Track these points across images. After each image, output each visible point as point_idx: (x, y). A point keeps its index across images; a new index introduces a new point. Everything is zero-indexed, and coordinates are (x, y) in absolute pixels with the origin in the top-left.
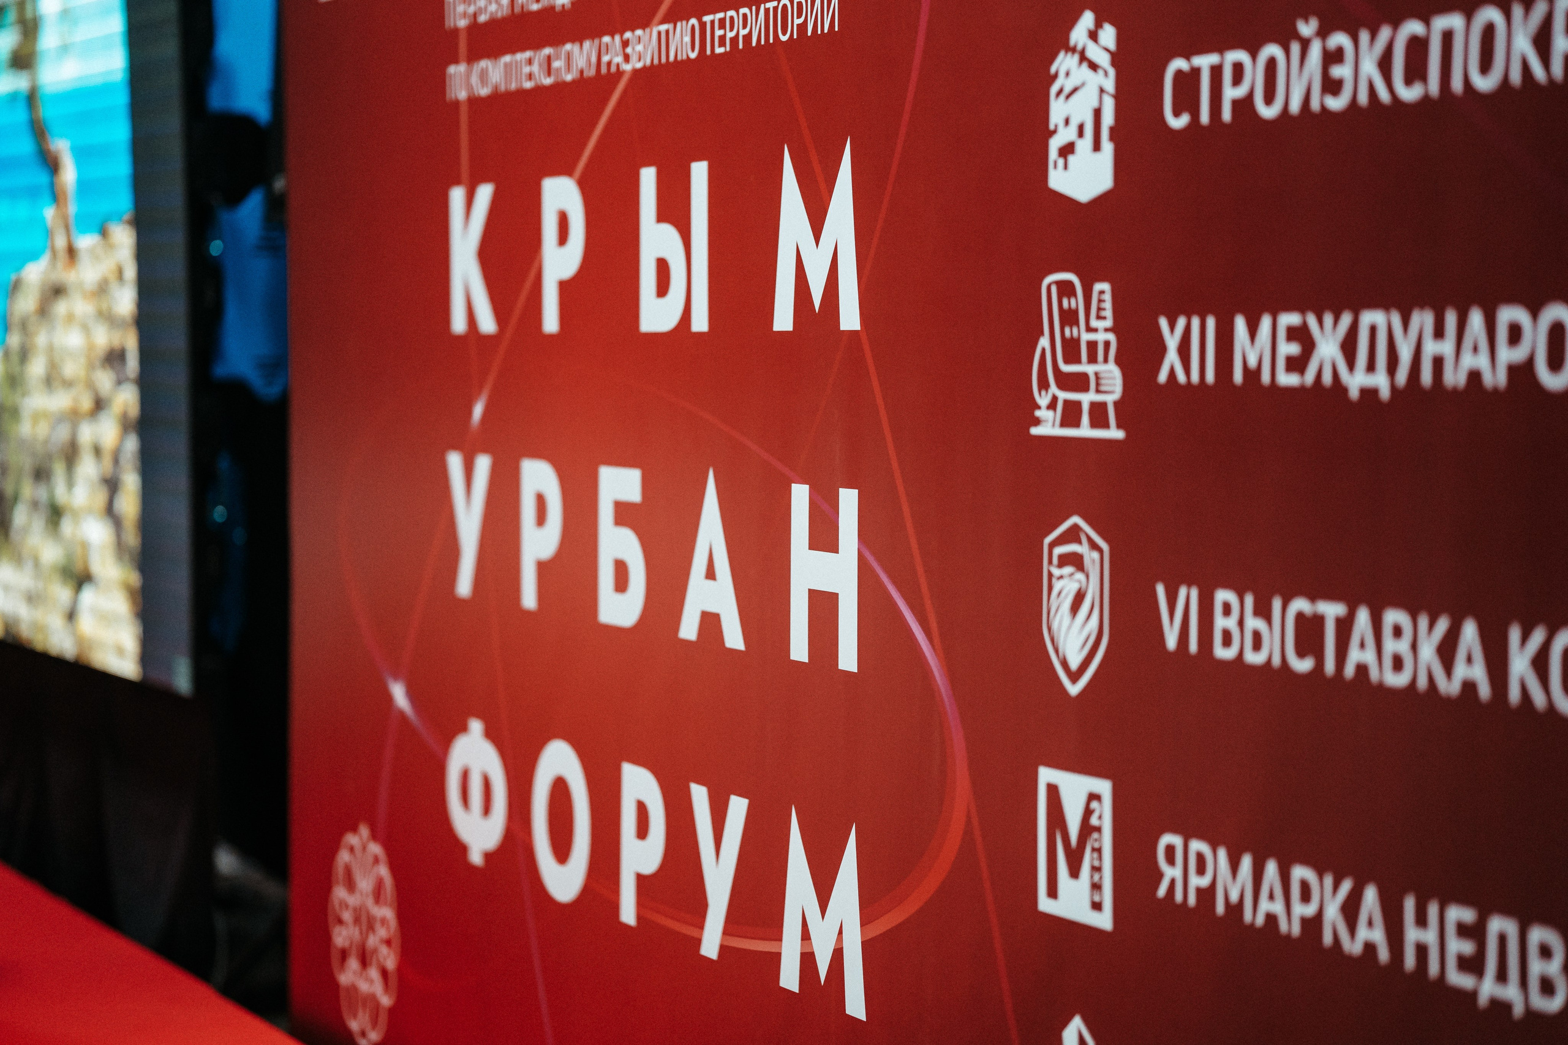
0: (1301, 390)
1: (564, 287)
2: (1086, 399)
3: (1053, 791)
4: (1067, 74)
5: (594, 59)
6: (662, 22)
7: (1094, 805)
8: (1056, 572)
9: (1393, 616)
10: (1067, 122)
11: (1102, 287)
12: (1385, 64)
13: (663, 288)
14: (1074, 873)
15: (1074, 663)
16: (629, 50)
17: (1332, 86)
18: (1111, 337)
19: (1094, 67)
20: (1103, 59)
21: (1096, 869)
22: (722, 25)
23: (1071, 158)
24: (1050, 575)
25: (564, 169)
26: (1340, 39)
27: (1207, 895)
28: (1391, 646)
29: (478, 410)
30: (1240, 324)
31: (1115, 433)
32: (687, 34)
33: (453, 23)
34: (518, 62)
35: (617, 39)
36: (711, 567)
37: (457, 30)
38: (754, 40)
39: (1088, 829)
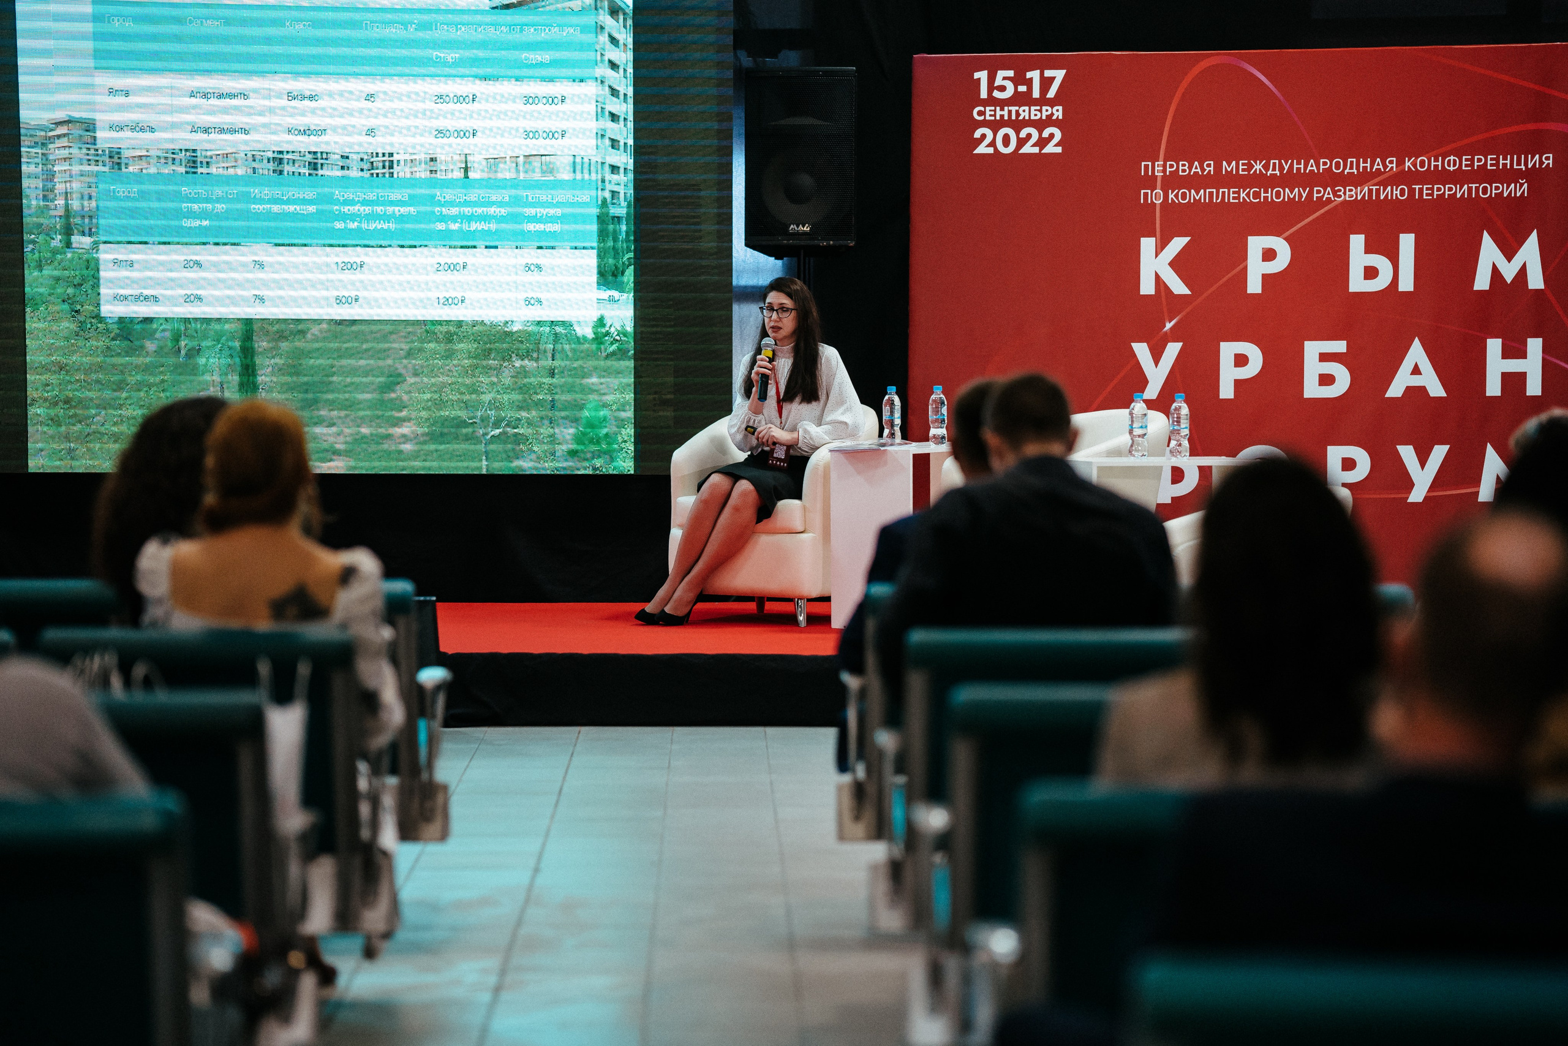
1: (1268, 276)
5: (1304, 196)
6: (1373, 185)
13: (1369, 277)
16: (1340, 193)
22: (1430, 189)
25: (1272, 234)
29: (1169, 326)
32: (1396, 190)
33: (1150, 174)
34: (1224, 193)
35: (1329, 189)
36: (1416, 371)
37: (1154, 176)
38: (1459, 196)
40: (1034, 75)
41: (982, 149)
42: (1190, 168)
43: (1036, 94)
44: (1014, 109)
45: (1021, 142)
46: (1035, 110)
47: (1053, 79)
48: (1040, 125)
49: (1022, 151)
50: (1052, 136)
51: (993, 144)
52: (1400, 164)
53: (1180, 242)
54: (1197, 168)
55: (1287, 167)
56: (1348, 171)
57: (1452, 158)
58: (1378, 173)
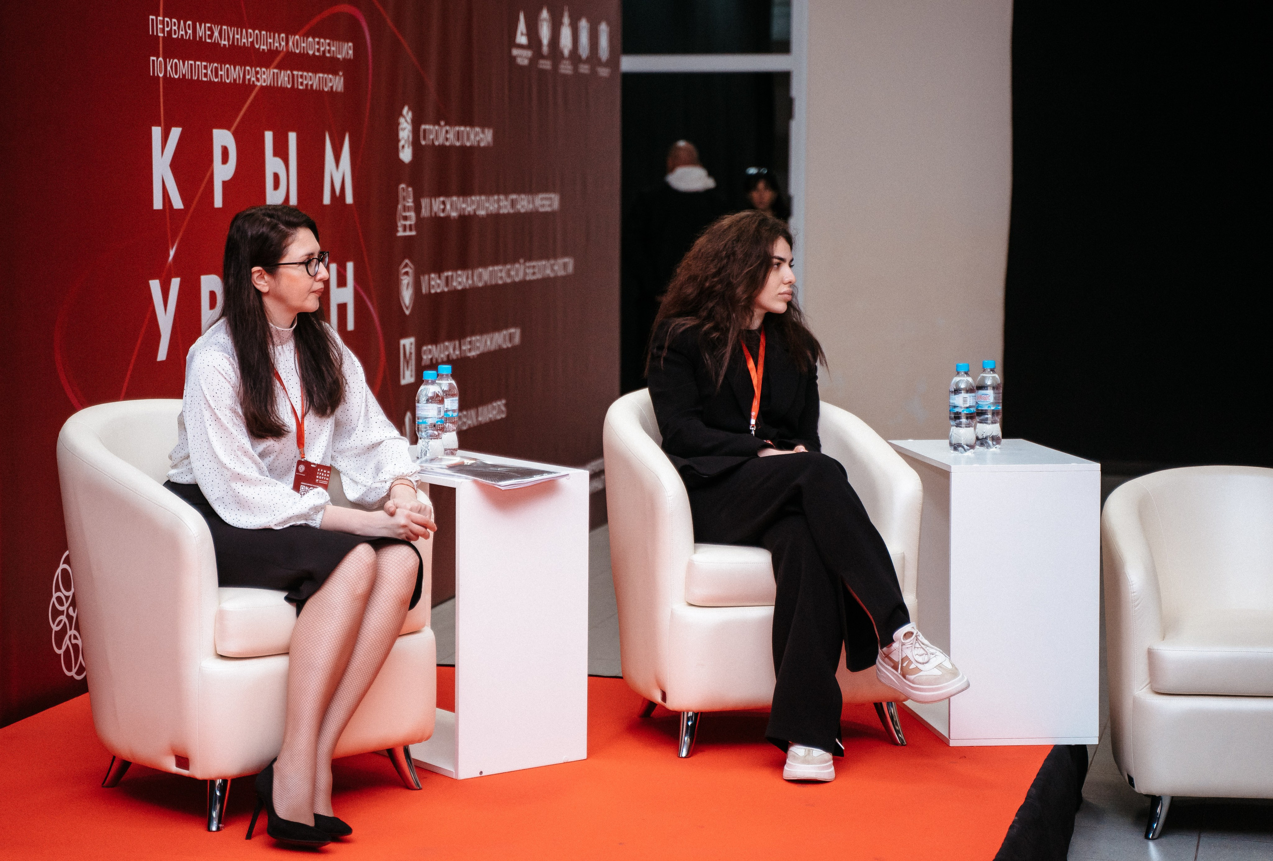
0: (444, 217)
1: (225, 184)
2: (408, 223)
3: (404, 346)
4: (403, 124)
6: (276, 68)
7: (411, 346)
8: (403, 278)
9: (459, 272)
10: (403, 138)
11: (410, 189)
12: (454, 135)
13: (276, 186)
14: (408, 369)
15: (408, 304)
16: (259, 76)
17: (447, 139)
18: (412, 204)
20: (409, 121)
21: (412, 365)
22: (302, 76)
23: (405, 150)
24: (401, 279)
25: (226, 126)
26: (448, 128)
27: (431, 359)
28: (459, 279)
29: (172, 253)
30: (434, 200)
31: (413, 233)
32: (286, 76)
33: (155, 34)
34: (198, 66)
35: (253, 69)
37: (158, 37)
38: (314, 87)
39: (411, 353)
42: (179, 28)
52: (287, 43)
53: (176, 133)
54: (182, 30)
55: (231, 37)
56: (262, 47)
57: (310, 39)
58: (277, 52)
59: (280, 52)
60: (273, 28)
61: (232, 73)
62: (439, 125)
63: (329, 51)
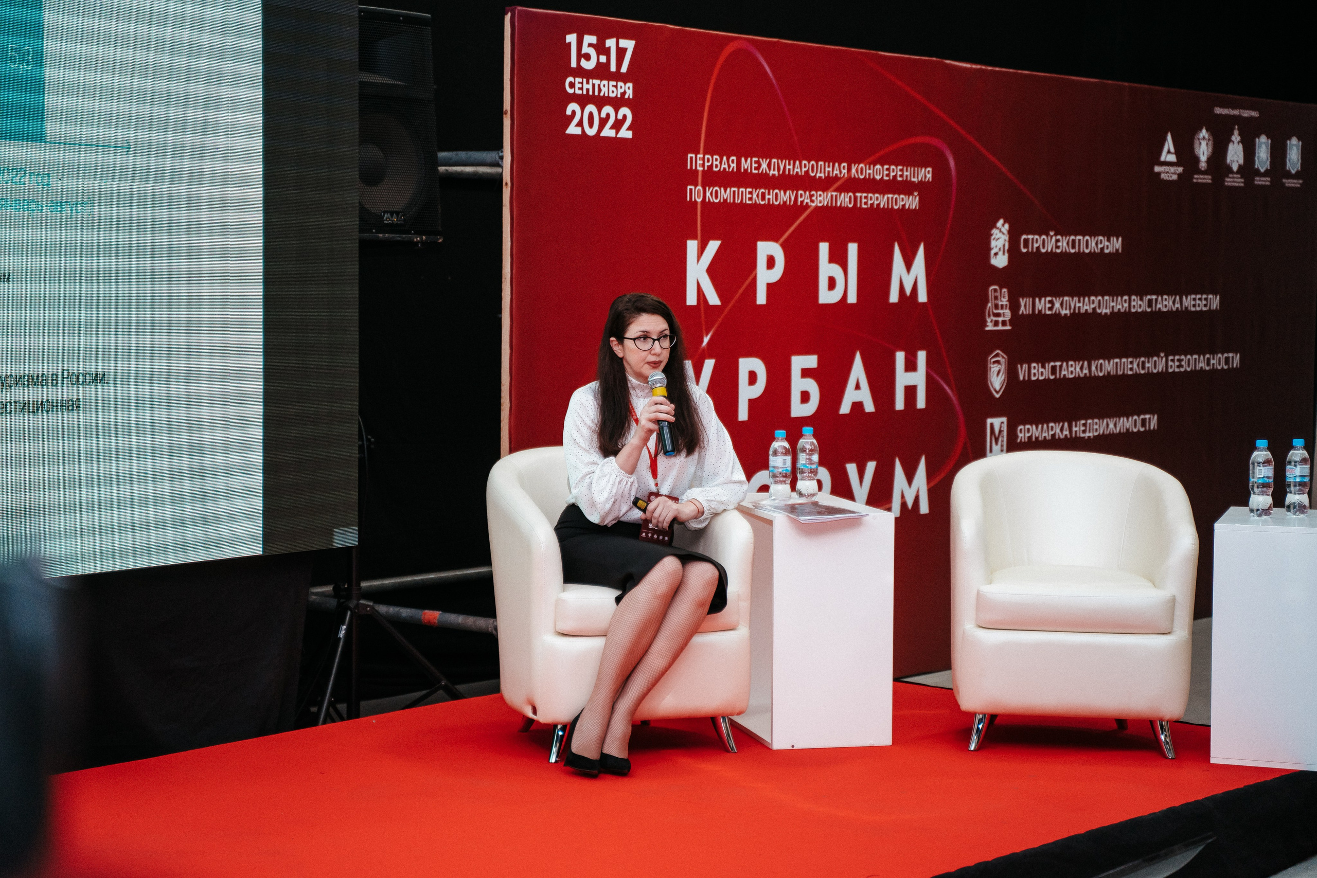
0: (1052, 314)
1: (770, 286)
2: (1000, 319)
3: (992, 425)
4: (996, 234)
5: (793, 199)
6: (835, 191)
7: (1002, 425)
8: (992, 366)
9: (1071, 363)
10: (996, 246)
11: (1005, 290)
12: (1068, 244)
13: (831, 287)
14: (997, 443)
15: (998, 388)
16: (813, 198)
17: (1058, 247)
18: (1007, 303)
19: (1003, 233)
20: (1006, 232)
21: (1002, 441)
22: (866, 197)
23: (998, 257)
24: (990, 367)
25: (773, 239)
26: (1059, 237)
27: (1030, 438)
28: (1070, 369)
29: (706, 340)
30: (1037, 300)
31: (1008, 328)
32: (847, 197)
33: (694, 168)
34: (742, 192)
35: (807, 193)
36: (858, 387)
37: (696, 171)
38: (882, 206)
39: (1000, 431)
40: (611, 43)
41: (573, 130)
42: (721, 163)
43: (613, 68)
44: (597, 82)
45: (603, 122)
46: (613, 86)
47: (625, 50)
48: (617, 103)
49: (603, 134)
50: (625, 117)
51: (580, 124)
52: (849, 170)
53: (713, 246)
54: (725, 164)
55: (782, 168)
56: (818, 175)
57: (878, 167)
58: (836, 178)
59: (840, 178)
60: (831, 158)
61: (785, 197)
62: (1047, 235)
63: (901, 176)
